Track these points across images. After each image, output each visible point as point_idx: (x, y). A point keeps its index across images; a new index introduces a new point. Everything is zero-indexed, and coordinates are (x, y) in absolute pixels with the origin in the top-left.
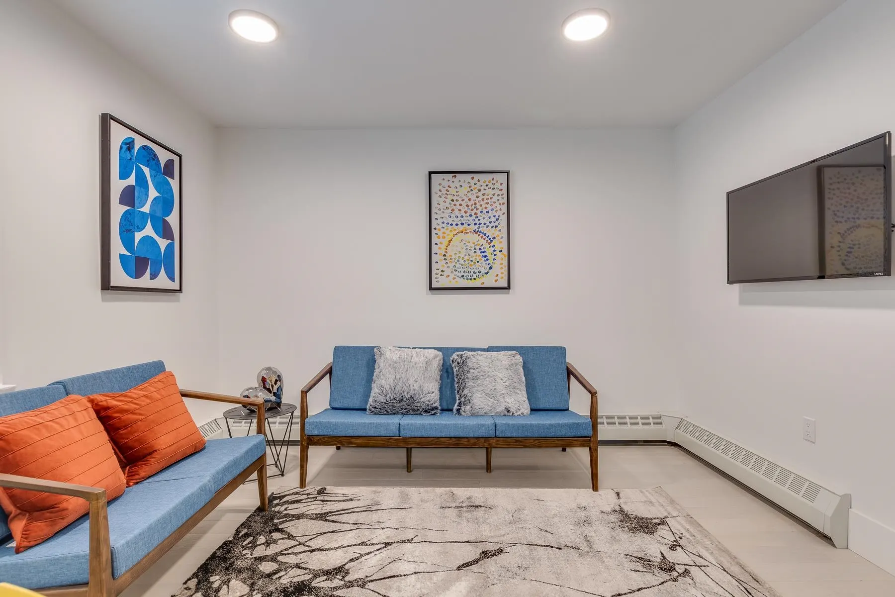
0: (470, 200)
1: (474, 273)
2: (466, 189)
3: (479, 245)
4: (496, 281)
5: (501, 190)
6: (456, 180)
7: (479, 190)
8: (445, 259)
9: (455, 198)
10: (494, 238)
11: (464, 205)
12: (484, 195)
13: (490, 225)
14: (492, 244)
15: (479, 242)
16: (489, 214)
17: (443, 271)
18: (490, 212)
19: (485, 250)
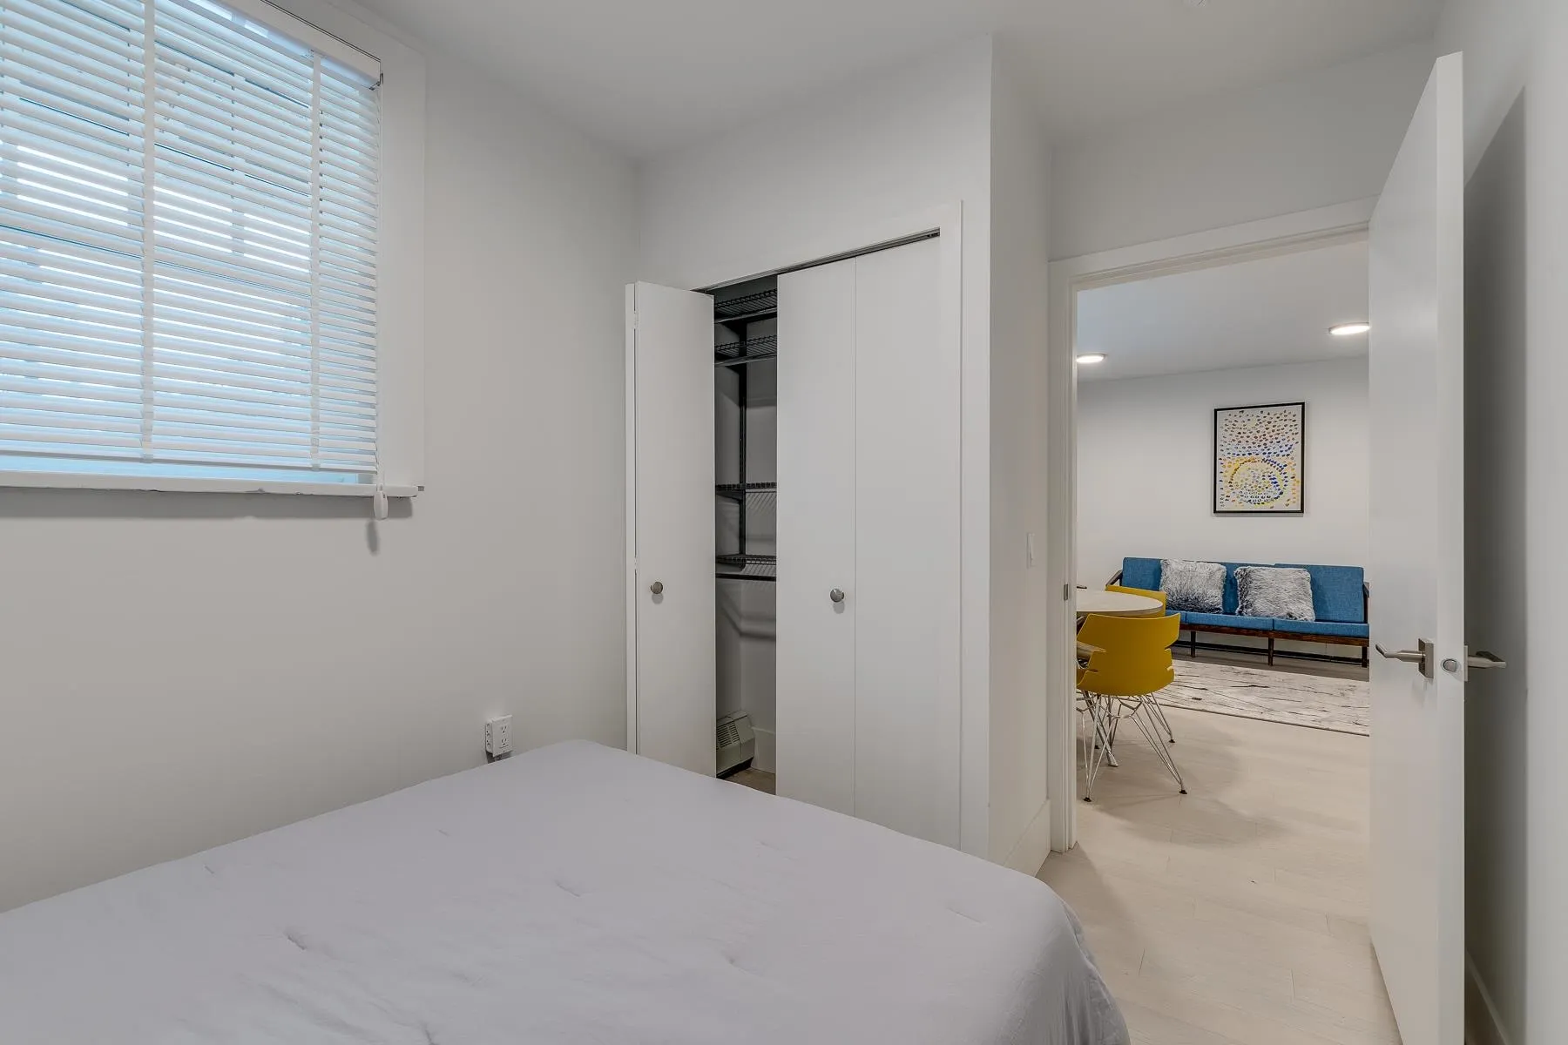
0: (1258, 432)
1: (1262, 498)
2: (1254, 421)
3: (1268, 472)
4: (1287, 505)
5: (1295, 421)
6: (1244, 415)
7: (1269, 423)
8: (1231, 486)
9: (1241, 431)
10: (1286, 466)
11: (1252, 437)
12: (1274, 426)
13: (1281, 454)
14: (1283, 471)
15: (1268, 470)
16: (1280, 444)
17: (1228, 497)
18: (1282, 442)
19: (1275, 477)
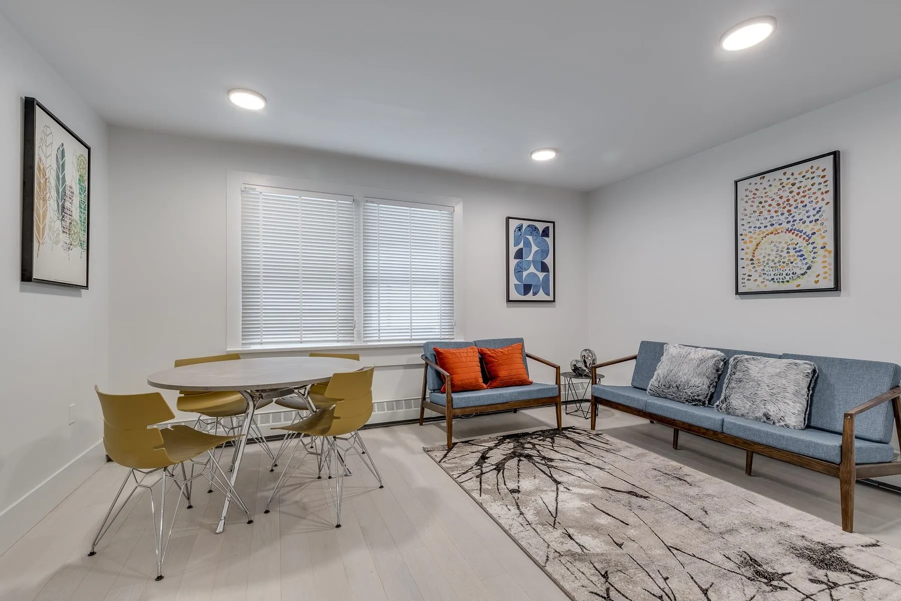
0: (781, 197)
1: (787, 275)
2: (776, 186)
3: (793, 244)
4: (817, 282)
5: (824, 177)
6: (765, 181)
7: (793, 184)
8: (752, 264)
9: (763, 200)
10: (814, 233)
11: (774, 204)
12: (799, 188)
13: (808, 220)
14: (811, 241)
15: (793, 241)
16: (807, 208)
17: (750, 276)
18: (809, 205)
19: (801, 248)
